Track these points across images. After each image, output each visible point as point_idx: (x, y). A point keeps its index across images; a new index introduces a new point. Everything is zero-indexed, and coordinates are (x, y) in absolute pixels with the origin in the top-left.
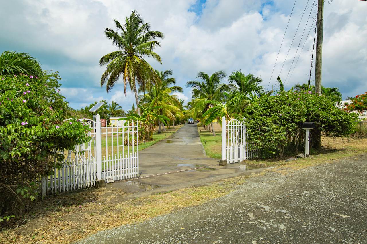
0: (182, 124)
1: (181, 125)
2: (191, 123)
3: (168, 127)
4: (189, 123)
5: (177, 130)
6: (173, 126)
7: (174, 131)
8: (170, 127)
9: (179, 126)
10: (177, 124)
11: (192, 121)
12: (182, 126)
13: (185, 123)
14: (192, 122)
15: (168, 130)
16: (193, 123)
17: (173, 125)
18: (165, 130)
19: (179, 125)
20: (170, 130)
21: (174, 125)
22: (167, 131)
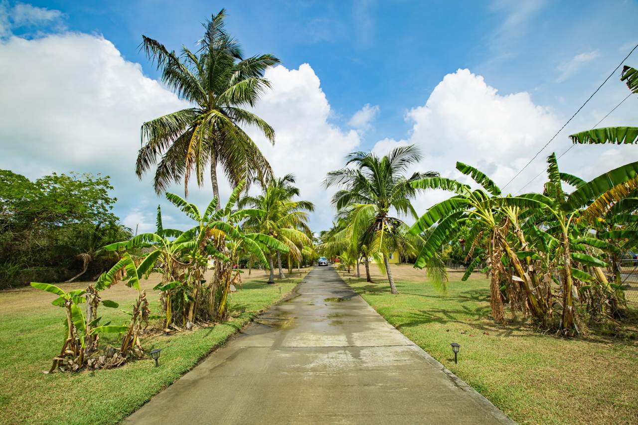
0: (311, 266)
1: (309, 268)
2: (323, 264)
3: (290, 270)
4: (320, 264)
5: (304, 275)
6: (297, 270)
7: (299, 279)
8: (293, 270)
9: (307, 269)
10: (303, 266)
11: (326, 261)
12: (311, 268)
13: (315, 265)
14: (325, 263)
15: (289, 276)
16: (327, 265)
17: (297, 268)
18: (284, 277)
19: (306, 267)
20: (293, 277)
21: (299, 267)
22: (286, 277)
